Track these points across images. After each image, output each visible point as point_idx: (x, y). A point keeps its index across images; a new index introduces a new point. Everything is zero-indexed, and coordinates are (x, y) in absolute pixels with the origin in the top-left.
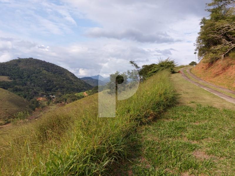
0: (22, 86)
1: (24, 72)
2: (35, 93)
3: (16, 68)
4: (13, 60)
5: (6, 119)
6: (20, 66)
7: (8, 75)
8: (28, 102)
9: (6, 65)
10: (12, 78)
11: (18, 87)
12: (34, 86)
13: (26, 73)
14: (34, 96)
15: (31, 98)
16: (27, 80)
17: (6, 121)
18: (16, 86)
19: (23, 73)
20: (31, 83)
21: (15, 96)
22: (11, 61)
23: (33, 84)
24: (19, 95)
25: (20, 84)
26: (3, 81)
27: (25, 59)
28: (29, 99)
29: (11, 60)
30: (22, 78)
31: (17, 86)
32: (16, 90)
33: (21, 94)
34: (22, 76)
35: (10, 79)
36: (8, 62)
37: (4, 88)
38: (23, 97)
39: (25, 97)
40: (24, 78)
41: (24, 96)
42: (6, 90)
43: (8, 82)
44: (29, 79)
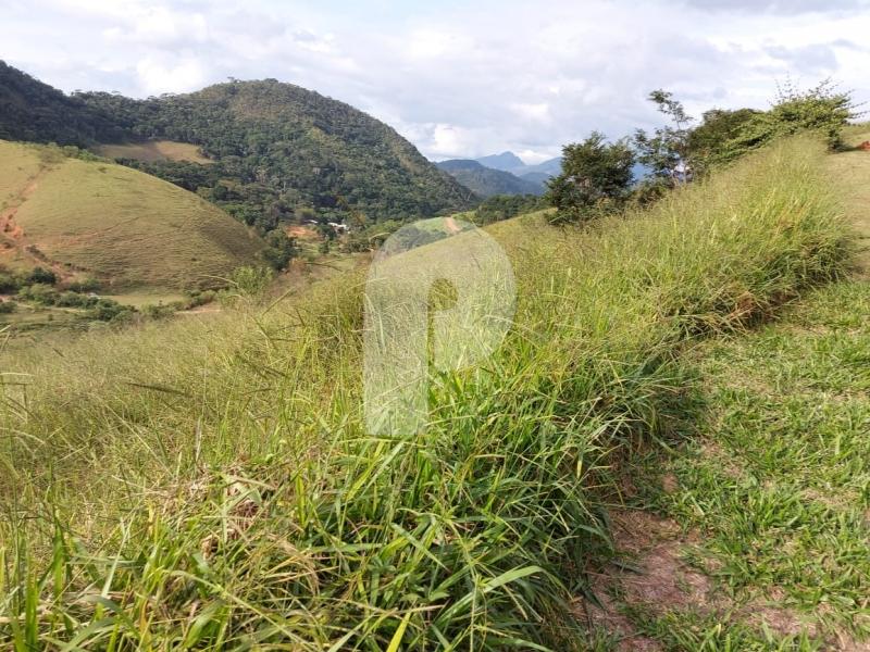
0: (243, 184)
1: (249, 131)
2: (284, 210)
3: (224, 116)
4: (214, 86)
5: (193, 292)
6: (233, 109)
7: (198, 142)
8: (260, 239)
9: (190, 104)
10: (209, 151)
11: (230, 184)
12: (280, 184)
13: (254, 137)
14: (277, 220)
15: (269, 228)
16: (257, 162)
17: (193, 295)
18: (222, 182)
19: (243, 136)
20: (269, 174)
21: (219, 214)
22: (206, 90)
23: (275, 179)
24: (233, 212)
25: (235, 175)
26: (183, 161)
27: (251, 82)
28: (263, 229)
29: (206, 86)
30: (241, 155)
31: (227, 182)
32: (223, 196)
33: (240, 210)
34: (241, 145)
35: (206, 156)
36: (197, 93)
37: (186, 186)
38: (244, 222)
39: (251, 222)
40: (248, 154)
41: (247, 218)
42: (192, 194)
43: (197, 166)
44: (263, 158)
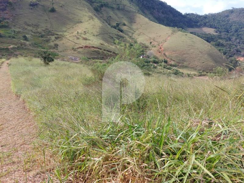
0: (226, 41)
1: (234, 25)
2: (238, 51)
3: (227, 19)
4: (226, 10)
5: (200, 72)
6: (230, 18)
7: (215, 28)
8: (226, 60)
9: (217, 16)
10: (218, 31)
11: (221, 41)
12: (239, 43)
13: (235, 27)
14: (234, 54)
15: (230, 56)
16: (233, 35)
17: (200, 73)
18: (219, 40)
19: (231, 26)
20: (236, 39)
21: (215, 50)
22: (223, 12)
23: (238, 41)
24: (220, 50)
25: (225, 39)
26: (209, 33)
27: (239, 8)
28: (228, 56)
29: (223, 11)
30: (228, 32)
31: (221, 40)
32: (218, 45)
33: (222, 50)
34: (229, 29)
35: (217, 32)
36: (220, 13)
37: (208, 41)
38: (223, 53)
39: (225, 54)
40: (231, 32)
41: (224, 52)
42: (209, 43)
43: (213, 35)
44: (236, 34)
